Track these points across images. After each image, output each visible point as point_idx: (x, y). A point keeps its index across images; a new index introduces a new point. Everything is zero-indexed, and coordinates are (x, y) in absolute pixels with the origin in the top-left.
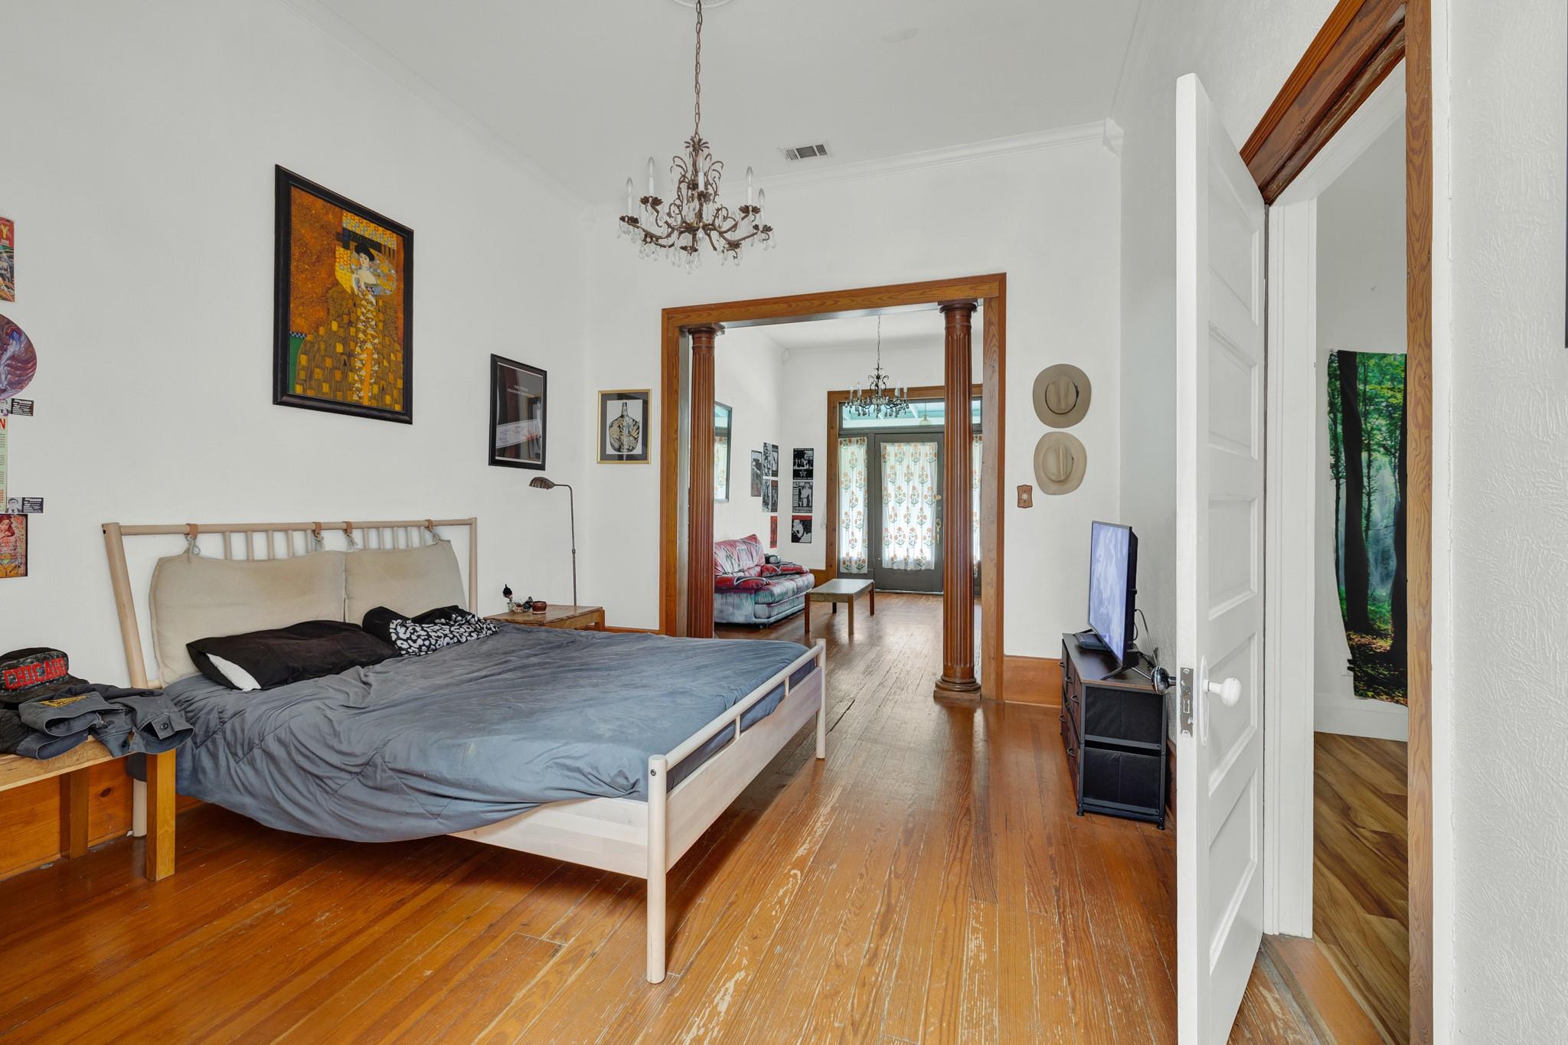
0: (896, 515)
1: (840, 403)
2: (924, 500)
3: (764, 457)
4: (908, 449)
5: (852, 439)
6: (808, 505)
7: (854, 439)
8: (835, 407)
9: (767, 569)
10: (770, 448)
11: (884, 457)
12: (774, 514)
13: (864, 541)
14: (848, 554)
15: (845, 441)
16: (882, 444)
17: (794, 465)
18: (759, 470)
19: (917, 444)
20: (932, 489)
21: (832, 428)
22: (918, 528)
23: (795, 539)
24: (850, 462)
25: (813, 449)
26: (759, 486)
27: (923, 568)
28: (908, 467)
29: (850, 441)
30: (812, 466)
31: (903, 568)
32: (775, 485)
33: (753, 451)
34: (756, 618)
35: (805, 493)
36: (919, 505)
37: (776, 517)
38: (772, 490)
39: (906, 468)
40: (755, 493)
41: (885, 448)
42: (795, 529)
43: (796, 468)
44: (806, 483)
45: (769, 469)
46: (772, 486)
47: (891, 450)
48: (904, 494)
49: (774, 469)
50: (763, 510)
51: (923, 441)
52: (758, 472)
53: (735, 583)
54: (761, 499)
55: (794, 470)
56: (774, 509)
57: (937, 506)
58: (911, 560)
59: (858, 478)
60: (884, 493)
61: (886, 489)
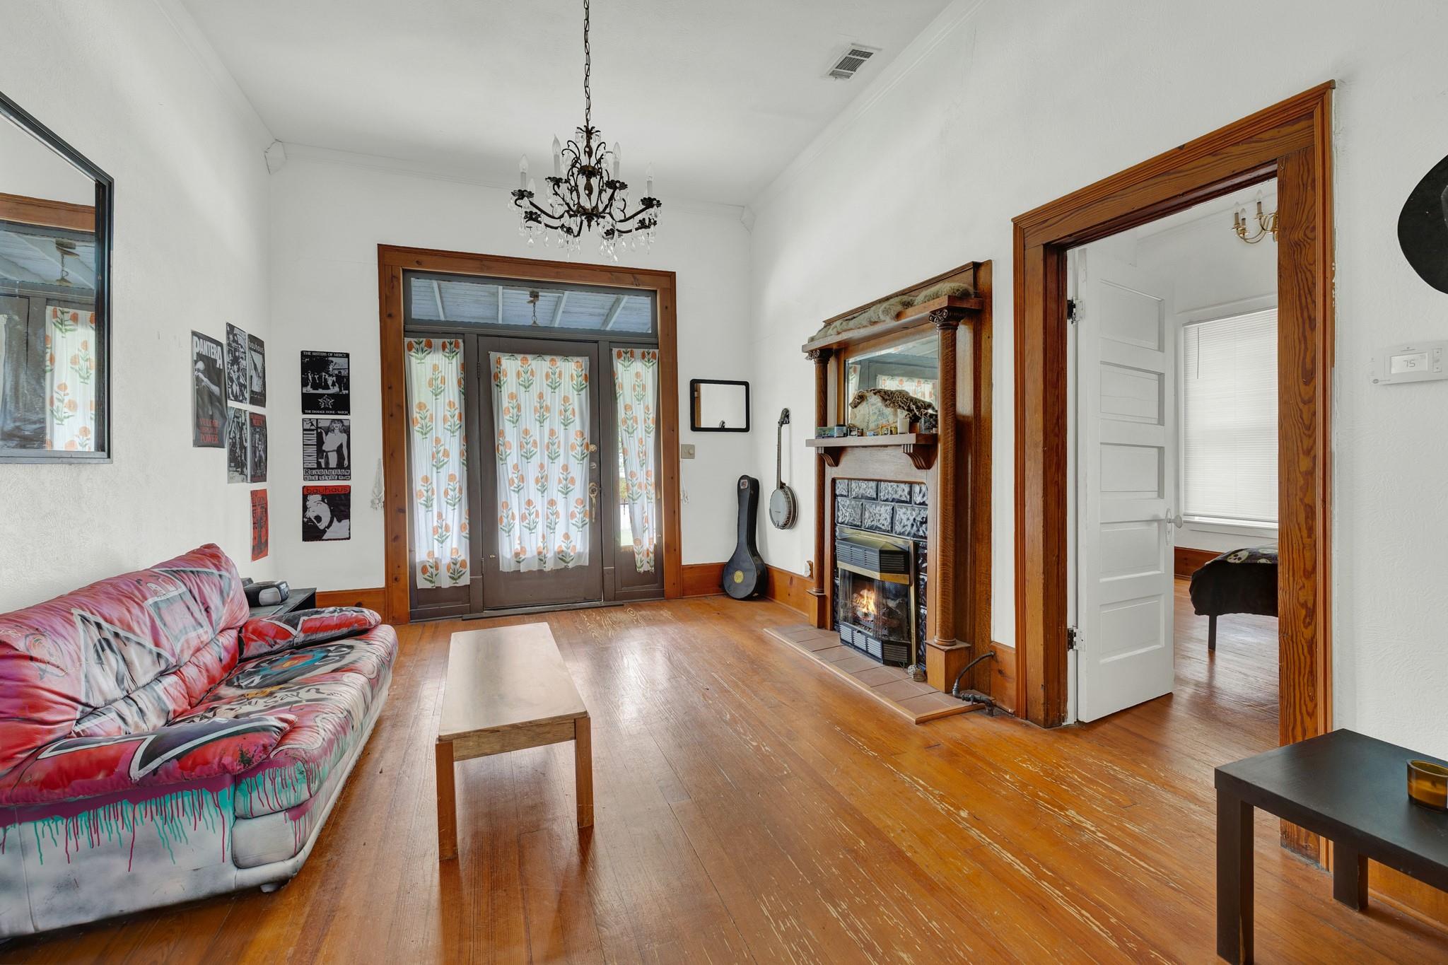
0: (522, 479)
1: (404, 271)
2: (570, 452)
3: (227, 358)
4: (540, 366)
5: (434, 341)
6: (340, 465)
7: (437, 342)
8: (394, 278)
9: (260, 634)
10: (244, 342)
11: (497, 377)
12: (258, 486)
13: (462, 528)
14: (431, 554)
15: (419, 343)
16: (493, 356)
17: (304, 383)
18: (218, 385)
19: (554, 357)
20: (582, 434)
21: (390, 316)
22: (560, 498)
23: (312, 532)
24: (430, 384)
25: (347, 356)
26: (218, 422)
27: (571, 565)
28: (541, 396)
29: (429, 345)
30: (347, 388)
31: (535, 568)
32: (259, 424)
33: (194, 334)
34: (239, 867)
35: (331, 442)
36: (561, 461)
37: (265, 491)
38: (253, 435)
39: (536, 399)
40: (207, 435)
41: (499, 362)
42: (311, 514)
43: (309, 389)
44: (333, 420)
45: (242, 386)
46: (252, 425)
47: (510, 367)
48: (535, 442)
49: (257, 388)
50: (230, 480)
51: (566, 354)
52: (215, 389)
53: (136, 773)
54: (222, 454)
55: (303, 394)
56: (259, 475)
57: (591, 460)
58: (550, 555)
59: (448, 414)
60: (499, 441)
61: (502, 433)
